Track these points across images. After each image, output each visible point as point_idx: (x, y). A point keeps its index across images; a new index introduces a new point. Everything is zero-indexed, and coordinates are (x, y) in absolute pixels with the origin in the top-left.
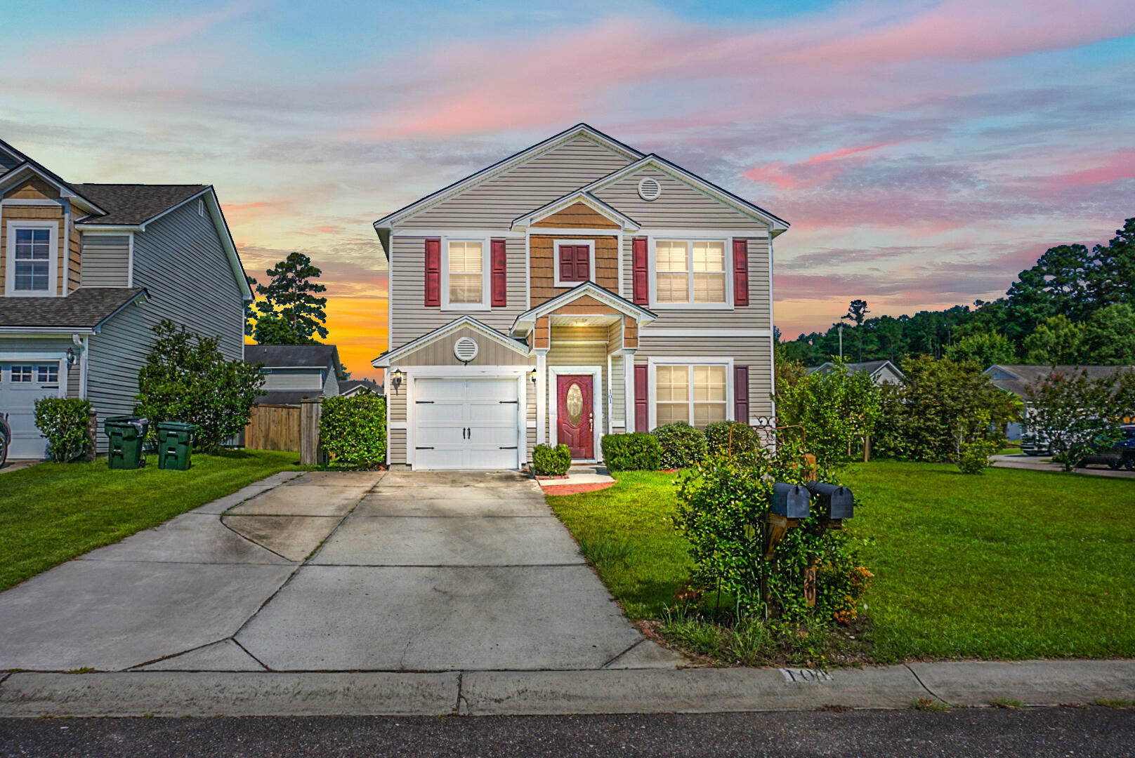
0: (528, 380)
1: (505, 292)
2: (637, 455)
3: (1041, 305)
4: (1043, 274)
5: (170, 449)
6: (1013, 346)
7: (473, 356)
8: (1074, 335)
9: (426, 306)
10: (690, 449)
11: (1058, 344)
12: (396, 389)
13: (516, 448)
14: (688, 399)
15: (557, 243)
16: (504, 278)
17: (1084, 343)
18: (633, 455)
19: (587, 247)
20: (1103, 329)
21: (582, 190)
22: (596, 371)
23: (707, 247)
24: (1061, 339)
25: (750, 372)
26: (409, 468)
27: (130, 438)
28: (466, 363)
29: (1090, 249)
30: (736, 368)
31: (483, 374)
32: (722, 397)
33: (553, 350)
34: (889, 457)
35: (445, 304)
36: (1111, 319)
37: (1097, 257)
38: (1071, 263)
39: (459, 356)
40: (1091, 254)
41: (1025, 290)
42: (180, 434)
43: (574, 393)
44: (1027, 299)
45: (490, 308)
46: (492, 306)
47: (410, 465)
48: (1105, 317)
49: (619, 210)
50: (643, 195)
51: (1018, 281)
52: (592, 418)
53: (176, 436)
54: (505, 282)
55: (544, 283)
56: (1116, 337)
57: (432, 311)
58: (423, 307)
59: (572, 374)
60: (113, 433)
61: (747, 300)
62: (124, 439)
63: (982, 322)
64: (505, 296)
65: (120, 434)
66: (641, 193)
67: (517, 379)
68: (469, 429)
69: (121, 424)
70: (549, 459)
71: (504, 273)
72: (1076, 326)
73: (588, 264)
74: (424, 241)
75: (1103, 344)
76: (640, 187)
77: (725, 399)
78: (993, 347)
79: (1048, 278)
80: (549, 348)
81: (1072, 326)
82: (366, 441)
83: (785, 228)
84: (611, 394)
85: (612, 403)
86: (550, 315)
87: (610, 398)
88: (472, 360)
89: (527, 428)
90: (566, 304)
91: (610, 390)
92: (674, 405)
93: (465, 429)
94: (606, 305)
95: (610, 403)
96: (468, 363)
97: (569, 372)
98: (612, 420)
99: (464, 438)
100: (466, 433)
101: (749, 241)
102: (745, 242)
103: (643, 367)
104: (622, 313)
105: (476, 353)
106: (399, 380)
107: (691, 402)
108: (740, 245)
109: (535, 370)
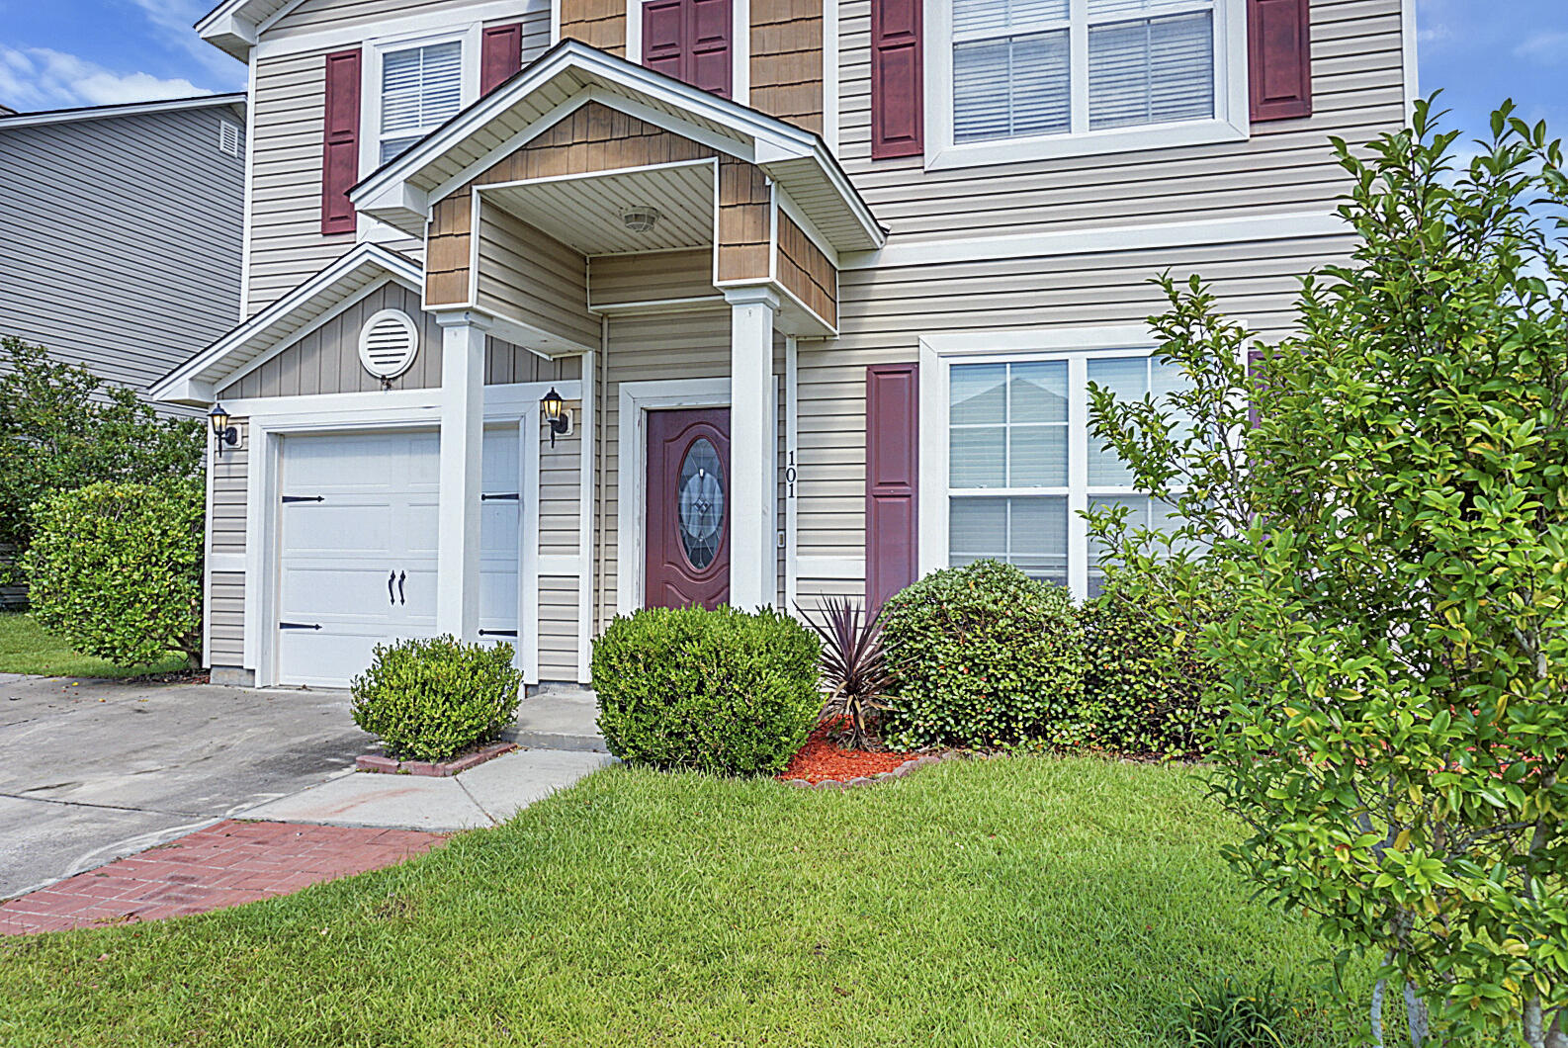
0: (543, 426)
9: (325, 235)
12: (227, 463)
13: (516, 634)
14: (1065, 481)
28: (387, 382)
30: (1258, 357)
31: (427, 414)
39: (370, 364)
47: (252, 673)
57: (338, 246)
58: (320, 238)
59: (686, 405)
67: (517, 426)
68: (403, 576)
73: (727, 50)
74: (323, 60)
84: (795, 467)
85: (795, 494)
86: (475, 188)
87: (791, 478)
88: (403, 374)
89: (540, 576)
90: (526, 144)
91: (792, 453)
92: (1017, 501)
93: (393, 576)
94: (658, 131)
95: (792, 496)
96: (393, 384)
97: (681, 400)
98: (798, 554)
99: (393, 601)
100: (397, 587)
103: (892, 370)
104: (714, 152)
105: (410, 354)
106: (231, 438)
107: (1078, 491)
109: (553, 396)
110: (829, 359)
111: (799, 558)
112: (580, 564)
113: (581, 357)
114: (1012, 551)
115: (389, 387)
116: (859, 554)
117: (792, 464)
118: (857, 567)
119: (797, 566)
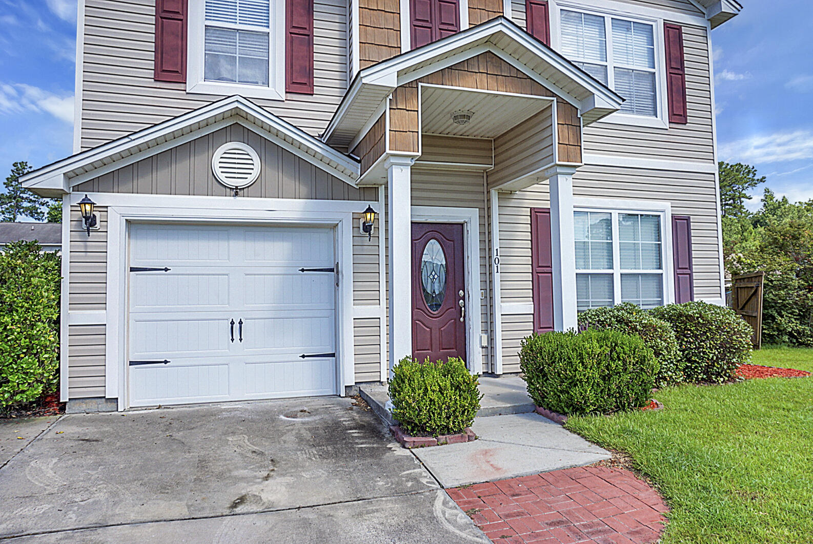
0: (356, 228)
7: (251, 179)
9: (157, 81)
12: (83, 241)
13: (333, 355)
14: (611, 266)
16: (310, 44)
22: (469, 216)
23: (629, 28)
25: (692, 225)
26: (111, 406)
28: (237, 191)
30: (675, 218)
31: (270, 216)
32: (655, 265)
35: (197, 79)
39: (222, 177)
43: (434, 253)
45: (282, 96)
46: (287, 93)
47: (114, 400)
52: (463, 298)
54: (311, 52)
57: (169, 91)
58: (152, 83)
59: (430, 221)
61: (685, 116)
64: (311, 76)
67: (334, 227)
68: (241, 323)
70: (434, 397)
71: (310, 36)
77: (660, 268)
80: (419, 153)
83: (737, 12)
84: (499, 257)
85: (499, 271)
86: (420, 84)
87: (497, 262)
88: (248, 187)
89: (354, 319)
90: (451, 66)
91: (497, 250)
92: (593, 276)
93: (232, 323)
94: (525, 77)
95: (497, 272)
96: (241, 193)
97: (427, 218)
98: (502, 302)
99: (233, 340)
100: (236, 329)
101: (684, 29)
102: (679, 29)
103: (547, 211)
104: (554, 95)
105: (256, 173)
106: (90, 221)
107: (617, 272)
108: (673, 33)
109: (370, 210)
110: (513, 203)
111: (502, 304)
112: (379, 310)
113: (378, 188)
114: (592, 298)
115: (236, 194)
116: (530, 301)
117: (497, 255)
118: (529, 307)
119: (501, 307)
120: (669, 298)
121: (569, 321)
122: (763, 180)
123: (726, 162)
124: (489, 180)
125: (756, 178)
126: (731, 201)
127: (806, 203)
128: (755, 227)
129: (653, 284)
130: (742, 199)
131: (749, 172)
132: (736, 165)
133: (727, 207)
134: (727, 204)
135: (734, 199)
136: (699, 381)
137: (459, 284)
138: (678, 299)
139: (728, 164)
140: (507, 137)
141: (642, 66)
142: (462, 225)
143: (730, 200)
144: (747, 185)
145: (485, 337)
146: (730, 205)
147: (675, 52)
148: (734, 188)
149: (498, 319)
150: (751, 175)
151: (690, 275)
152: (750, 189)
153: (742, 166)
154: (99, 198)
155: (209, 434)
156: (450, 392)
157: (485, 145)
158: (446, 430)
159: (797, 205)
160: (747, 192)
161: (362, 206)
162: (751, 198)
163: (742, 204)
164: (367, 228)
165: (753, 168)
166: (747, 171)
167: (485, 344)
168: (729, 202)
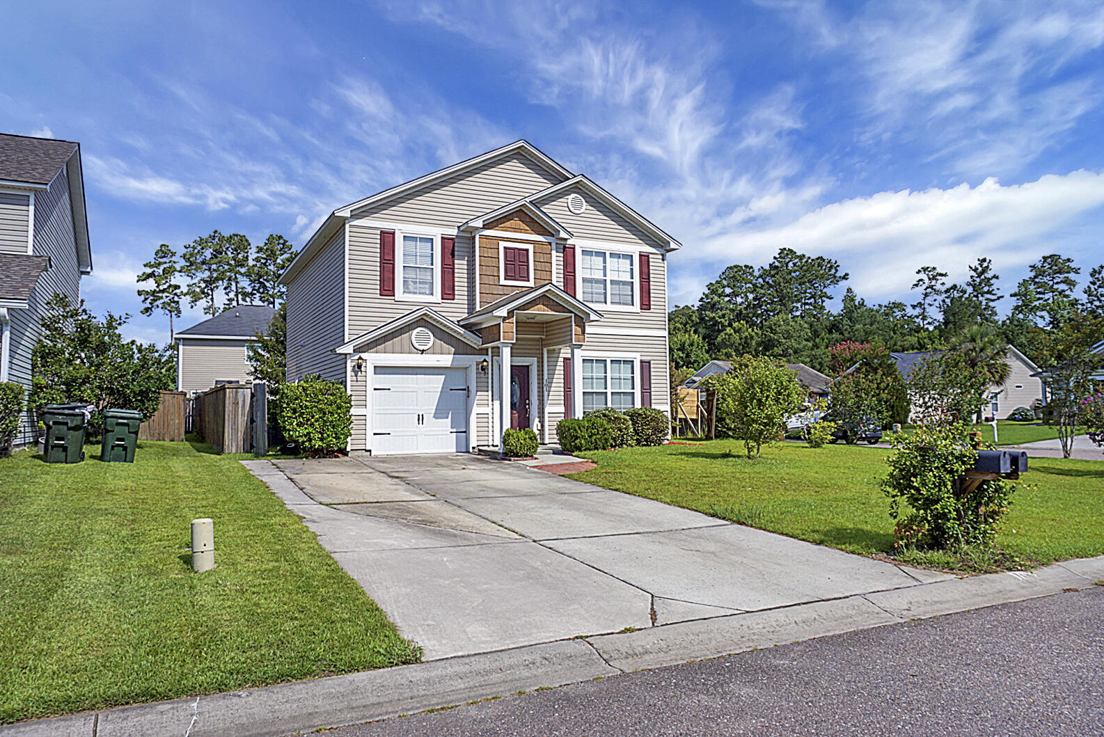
0: (477, 369)
1: (454, 286)
2: (594, 437)
3: (723, 312)
4: (724, 287)
5: (118, 440)
6: (706, 345)
7: (429, 345)
8: (752, 338)
9: (381, 295)
10: (621, 431)
11: (740, 344)
12: (356, 376)
13: (465, 432)
14: (606, 388)
15: (502, 244)
16: (453, 273)
17: (759, 344)
18: (590, 437)
19: (527, 250)
20: (774, 334)
21: (526, 199)
22: (533, 361)
23: (619, 257)
24: (743, 340)
25: (652, 366)
26: (368, 453)
27: (76, 428)
28: (423, 351)
29: (756, 269)
30: (642, 362)
31: (438, 363)
32: (630, 387)
33: (519, 342)
34: (729, 436)
35: (399, 293)
36: (779, 326)
37: (760, 276)
38: (743, 279)
39: (416, 345)
40: (757, 273)
41: (712, 299)
42: (131, 422)
44: (713, 307)
45: (440, 301)
46: (442, 299)
47: (370, 451)
48: (775, 324)
49: (557, 220)
50: (572, 209)
51: (707, 292)
52: (529, 404)
53: (127, 425)
54: (453, 277)
55: (491, 280)
56: (784, 341)
58: (379, 296)
60: (55, 423)
61: (650, 305)
62: (69, 429)
63: (681, 323)
64: (454, 290)
65: (66, 424)
66: (570, 207)
67: (467, 368)
68: (422, 416)
69: (67, 412)
71: (453, 269)
72: (753, 330)
73: (528, 266)
74: (379, 232)
75: (774, 346)
76: (569, 201)
77: (633, 389)
78: (692, 345)
79: (728, 291)
80: (514, 341)
81: (750, 330)
82: (333, 428)
86: (515, 311)
88: (428, 350)
89: (477, 414)
90: (528, 302)
91: (546, 379)
92: (594, 393)
93: (419, 416)
94: (560, 305)
95: (546, 391)
96: (425, 353)
98: (548, 406)
99: (419, 424)
100: (420, 419)
101: (651, 256)
102: (648, 256)
103: (569, 359)
104: (572, 312)
105: (431, 343)
106: (359, 367)
107: (609, 391)
108: (645, 259)
109: (485, 361)
110: (555, 355)
112: (488, 410)
113: (488, 349)
114: (591, 405)
115: (422, 353)
116: (563, 406)
117: (546, 382)
118: (562, 409)
119: (548, 409)
120: (638, 405)
121: (579, 414)
122: (845, 277)
123: (807, 256)
124: (542, 343)
125: (838, 275)
126: (812, 300)
127: (885, 306)
128: (830, 332)
129: (630, 398)
130: (824, 298)
131: (831, 267)
132: (818, 259)
133: (807, 307)
134: (807, 304)
135: (815, 298)
136: (644, 445)
137: (526, 397)
138: (643, 404)
139: (809, 258)
140: (552, 324)
141: (627, 278)
142: (528, 366)
143: (810, 298)
144: (828, 282)
145: (539, 425)
146: (811, 304)
147: (645, 270)
148: (816, 285)
149: (546, 415)
150: (833, 271)
151: (650, 393)
152: (831, 286)
153: (824, 260)
154: (363, 355)
155: (414, 466)
156: (528, 440)
157: (540, 325)
158: (526, 455)
159: (877, 307)
160: (828, 291)
161: (482, 358)
162: (832, 298)
163: (824, 304)
164: (483, 369)
165: (836, 262)
166: (829, 265)
167: (539, 428)
168: (809, 301)
